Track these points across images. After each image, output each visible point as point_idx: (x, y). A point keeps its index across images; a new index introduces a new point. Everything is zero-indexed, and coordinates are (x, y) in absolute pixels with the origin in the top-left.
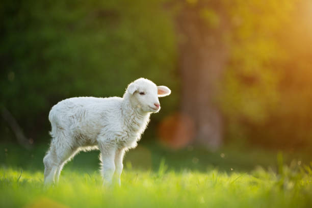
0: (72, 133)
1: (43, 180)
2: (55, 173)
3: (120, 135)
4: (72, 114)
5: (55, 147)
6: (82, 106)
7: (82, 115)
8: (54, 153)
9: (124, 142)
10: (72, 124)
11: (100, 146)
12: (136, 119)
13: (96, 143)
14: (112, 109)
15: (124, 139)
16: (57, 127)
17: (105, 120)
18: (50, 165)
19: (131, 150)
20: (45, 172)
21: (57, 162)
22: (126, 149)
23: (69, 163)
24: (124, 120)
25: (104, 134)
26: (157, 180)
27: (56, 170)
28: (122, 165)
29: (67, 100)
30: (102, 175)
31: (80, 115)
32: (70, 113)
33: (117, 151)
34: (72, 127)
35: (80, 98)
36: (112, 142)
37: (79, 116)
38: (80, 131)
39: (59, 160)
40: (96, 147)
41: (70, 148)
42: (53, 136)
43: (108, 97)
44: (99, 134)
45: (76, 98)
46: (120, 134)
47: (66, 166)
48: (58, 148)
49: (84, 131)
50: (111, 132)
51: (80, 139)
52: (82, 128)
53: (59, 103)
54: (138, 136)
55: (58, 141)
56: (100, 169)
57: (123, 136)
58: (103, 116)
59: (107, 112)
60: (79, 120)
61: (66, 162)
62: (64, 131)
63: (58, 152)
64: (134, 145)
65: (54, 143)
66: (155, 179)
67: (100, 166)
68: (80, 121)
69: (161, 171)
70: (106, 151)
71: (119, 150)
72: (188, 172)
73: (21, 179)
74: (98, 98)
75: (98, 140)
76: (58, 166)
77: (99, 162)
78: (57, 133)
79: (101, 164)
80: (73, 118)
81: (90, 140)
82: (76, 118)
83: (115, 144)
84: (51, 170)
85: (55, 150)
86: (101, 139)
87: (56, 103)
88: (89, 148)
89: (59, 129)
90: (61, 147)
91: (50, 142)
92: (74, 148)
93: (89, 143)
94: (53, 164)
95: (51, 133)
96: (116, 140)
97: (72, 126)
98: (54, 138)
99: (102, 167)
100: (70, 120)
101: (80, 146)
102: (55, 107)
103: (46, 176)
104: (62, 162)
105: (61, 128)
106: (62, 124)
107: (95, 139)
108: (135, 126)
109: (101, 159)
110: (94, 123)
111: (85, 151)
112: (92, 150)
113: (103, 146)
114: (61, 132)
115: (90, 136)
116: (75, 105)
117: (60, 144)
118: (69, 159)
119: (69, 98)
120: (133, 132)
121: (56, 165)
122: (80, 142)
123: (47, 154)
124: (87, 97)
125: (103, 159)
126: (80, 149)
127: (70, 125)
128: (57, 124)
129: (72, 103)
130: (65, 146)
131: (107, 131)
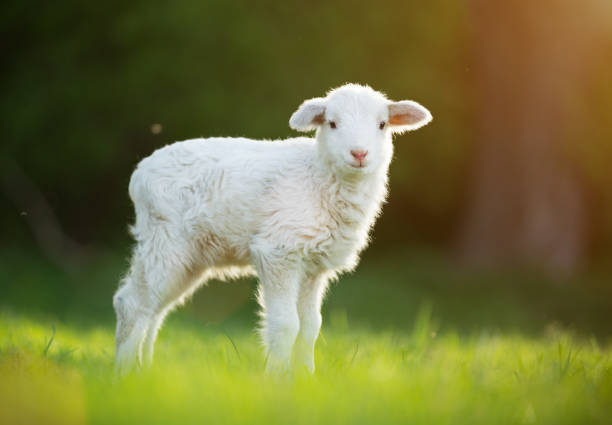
0: (190, 230)
1: (110, 350)
3: (311, 237)
4: (190, 182)
5: (143, 267)
6: (216, 160)
7: (213, 184)
8: (142, 285)
9: (323, 254)
11: (260, 268)
13: (247, 258)
14: (290, 170)
15: (321, 249)
16: (150, 214)
17: (273, 198)
19: (345, 277)
20: (118, 330)
21: (148, 306)
22: (332, 274)
23: (179, 309)
25: (269, 235)
26: (409, 358)
27: (147, 328)
28: (320, 318)
29: (177, 145)
30: (265, 342)
31: (210, 183)
32: (184, 180)
34: (188, 215)
36: (291, 257)
37: (204, 188)
38: (207, 223)
39: (154, 301)
40: (248, 271)
41: (184, 269)
42: (139, 239)
44: (256, 232)
45: (201, 141)
46: (310, 233)
48: (151, 268)
49: (218, 226)
50: (286, 227)
51: (210, 246)
52: (212, 218)
53: (157, 153)
55: (151, 250)
56: (260, 327)
57: (320, 237)
59: (277, 176)
60: (206, 198)
61: (171, 307)
62: (169, 226)
63: (151, 280)
64: (351, 262)
65: (141, 255)
66: (404, 354)
67: (259, 318)
68: (209, 200)
69: (423, 333)
70: (275, 279)
71: (311, 277)
72: (491, 334)
73: (54, 348)
75: (253, 248)
76: (153, 316)
77: (258, 307)
78: (150, 229)
79: (261, 314)
80: (193, 191)
81: (234, 250)
82: (200, 192)
83: (300, 260)
84: (132, 326)
85: (143, 273)
86: (262, 246)
87: (149, 153)
88: (234, 272)
89: (154, 219)
90: (160, 266)
92: (193, 271)
93: (230, 258)
94: (140, 312)
95: (134, 230)
96: (302, 249)
97: (189, 211)
98: (142, 242)
99: (263, 323)
100: (184, 197)
101: (210, 265)
102: (145, 165)
103: (119, 342)
104: (161, 306)
105: (160, 218)
106: (162, 206)
107: (247, 246)
108: (351, 213)
109: (261, 300)
110: (245, 204)
111: (222, 278)
113: (264, 261)
114: (160, 227)
115: (235, 240)
116: (198, 159)
117: (156, 258)
118: (181, 300)
119: (182, 138)
120: (345, 226)
121: (146, 314)
122: (210, 254)
123: (123, 283)
124: (230, 139)
125: (266, 299)
126: (209, 273)
127: (185, 210)
128: (150, 206)
129: (189, 153)
130: (169, 264)
131: (278, 225)
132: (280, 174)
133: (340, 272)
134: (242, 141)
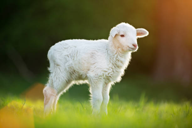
0: (67, 69)
1: (43, 107)
2: (53, 102)
3: (106, 71)
4: (67, 54)
5: (53, 81)
6: (75, 47)
7: (75, 54)
8: (52, 86)
9: (110, 77)
10: (67, 62)
11: (90, 81)
12: (119, 57)
13: (86, 78)
14: (99, 50)
15: (110, 75)
16: (54, 64)
17: (94, 59)
18: (49, 96)
19: (117, 84)
20: (44, 101)
21: (54, 93)
22: (112, 83)
23: (64, 93)
24: (109, 58)
25: (93, 71)
26: (138, 109)
27: (54, 100)
28: (109, 97)
29: (63, 42)
30: (92, 104)
31: (74, 54)
32: (65, 53)
33: (104, 85)
34: (67, 64)
35: (74, 40)
36: (100, 77)
37: (72, 56)
38: (73, 67)
40: (86, 81)
41: (65, 81)
42: (51, 72)
43: (97, 39)
44: (89, 70)
45: (70, 40)
46: (106, 70)
47: (62, 97)
48: (55, 81)
49: (76, 68)
50: (99, 68)
51: (73, 74)
52: (75, 65)
53: (56, 44)
54: (122, 72)
55: (55, 75)
56: (90, 100)
57: (109, 71)
58: (92, 55)
59: (95, 52)
60: (73, 59)
61: (62, 93)
62: (60, 67)
63: (55, 85)
64: (119, 79)
65: (52, 77)
66: (136, 108)
67: (90, 97)
68: (74, 60)
69: (142, 102)
70: (95, 84)
71: (106, 84)
72: (164, 102)
73: (25, 106)
74: (89, 41)
75: (88, 75)
76: (56, 96)
77: (89, 93)
78: (54, 68)
79: (91, 95)
80: (68, 57)
81: (82, 75)
82: (71, 57)
83: (103, 78)
84: (49, 99)
85: (53, 83)
86: (91, 74)
87: (54, 44)
89: (56, 66)
90: (58, 80)
91: (48, 76)
92: (68, 82)
93: (80, 77)
94: (51, 95)
95: (49, 69)
96: (103, 75)
97: (67, 63)
98: (52, 73)
99: (91, 98)
100: (65, 59)
101: (73, 79)
102: (53, 48)
103: (45, 104)
104: (58, 93)
105: (58, 65)
106: (58, 61)
107: (86, 74)
108: (119, 63)
109: (91, 91)
110: (85, 61)
111: (77, 84)
112: (83, 84)
113: (92, 79)
114: (58, 68)
115: (82, 72)
116: (69, 46)
117: (57, 78)
118: (65, 91)
119: (64, 40)
120: (118, 68)
121: (54, 96)
122: (74, 76)
123: (46, 86)
125: (92, 91)
126: (73, 82)
127: (65, 63)
128: (54, 61)
129: (67, 44)
130: (61, 80)
131: (96, 68)
132: (96, 51)
133: (115, 82)
134: (83, 40)
